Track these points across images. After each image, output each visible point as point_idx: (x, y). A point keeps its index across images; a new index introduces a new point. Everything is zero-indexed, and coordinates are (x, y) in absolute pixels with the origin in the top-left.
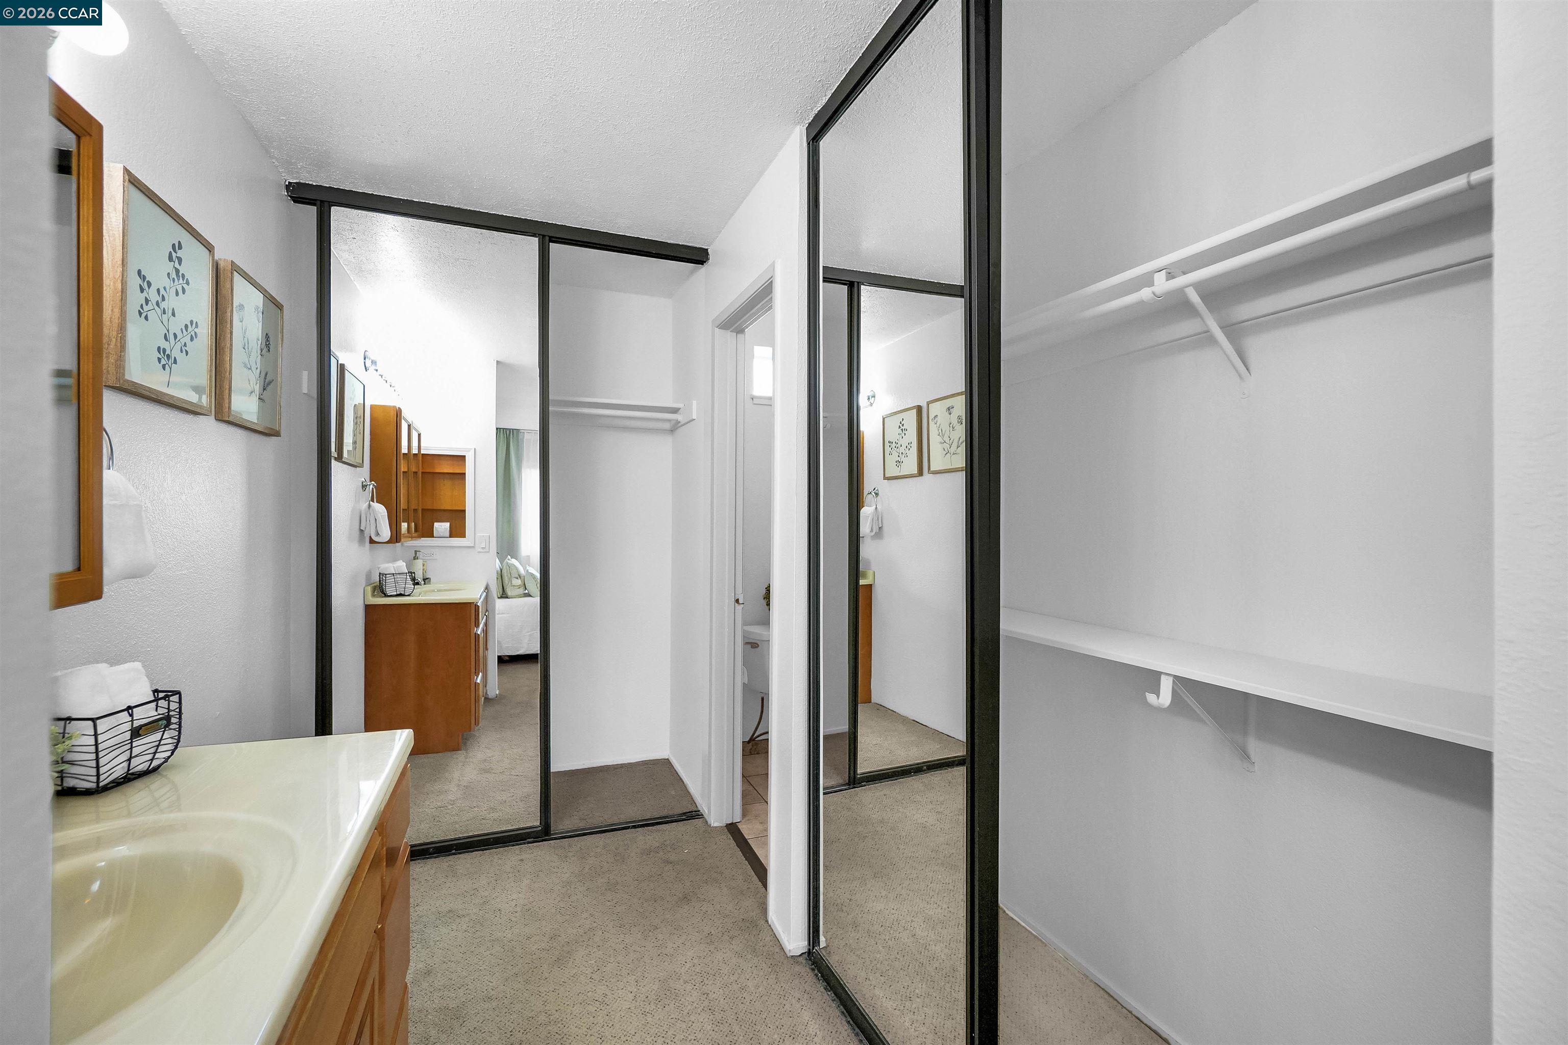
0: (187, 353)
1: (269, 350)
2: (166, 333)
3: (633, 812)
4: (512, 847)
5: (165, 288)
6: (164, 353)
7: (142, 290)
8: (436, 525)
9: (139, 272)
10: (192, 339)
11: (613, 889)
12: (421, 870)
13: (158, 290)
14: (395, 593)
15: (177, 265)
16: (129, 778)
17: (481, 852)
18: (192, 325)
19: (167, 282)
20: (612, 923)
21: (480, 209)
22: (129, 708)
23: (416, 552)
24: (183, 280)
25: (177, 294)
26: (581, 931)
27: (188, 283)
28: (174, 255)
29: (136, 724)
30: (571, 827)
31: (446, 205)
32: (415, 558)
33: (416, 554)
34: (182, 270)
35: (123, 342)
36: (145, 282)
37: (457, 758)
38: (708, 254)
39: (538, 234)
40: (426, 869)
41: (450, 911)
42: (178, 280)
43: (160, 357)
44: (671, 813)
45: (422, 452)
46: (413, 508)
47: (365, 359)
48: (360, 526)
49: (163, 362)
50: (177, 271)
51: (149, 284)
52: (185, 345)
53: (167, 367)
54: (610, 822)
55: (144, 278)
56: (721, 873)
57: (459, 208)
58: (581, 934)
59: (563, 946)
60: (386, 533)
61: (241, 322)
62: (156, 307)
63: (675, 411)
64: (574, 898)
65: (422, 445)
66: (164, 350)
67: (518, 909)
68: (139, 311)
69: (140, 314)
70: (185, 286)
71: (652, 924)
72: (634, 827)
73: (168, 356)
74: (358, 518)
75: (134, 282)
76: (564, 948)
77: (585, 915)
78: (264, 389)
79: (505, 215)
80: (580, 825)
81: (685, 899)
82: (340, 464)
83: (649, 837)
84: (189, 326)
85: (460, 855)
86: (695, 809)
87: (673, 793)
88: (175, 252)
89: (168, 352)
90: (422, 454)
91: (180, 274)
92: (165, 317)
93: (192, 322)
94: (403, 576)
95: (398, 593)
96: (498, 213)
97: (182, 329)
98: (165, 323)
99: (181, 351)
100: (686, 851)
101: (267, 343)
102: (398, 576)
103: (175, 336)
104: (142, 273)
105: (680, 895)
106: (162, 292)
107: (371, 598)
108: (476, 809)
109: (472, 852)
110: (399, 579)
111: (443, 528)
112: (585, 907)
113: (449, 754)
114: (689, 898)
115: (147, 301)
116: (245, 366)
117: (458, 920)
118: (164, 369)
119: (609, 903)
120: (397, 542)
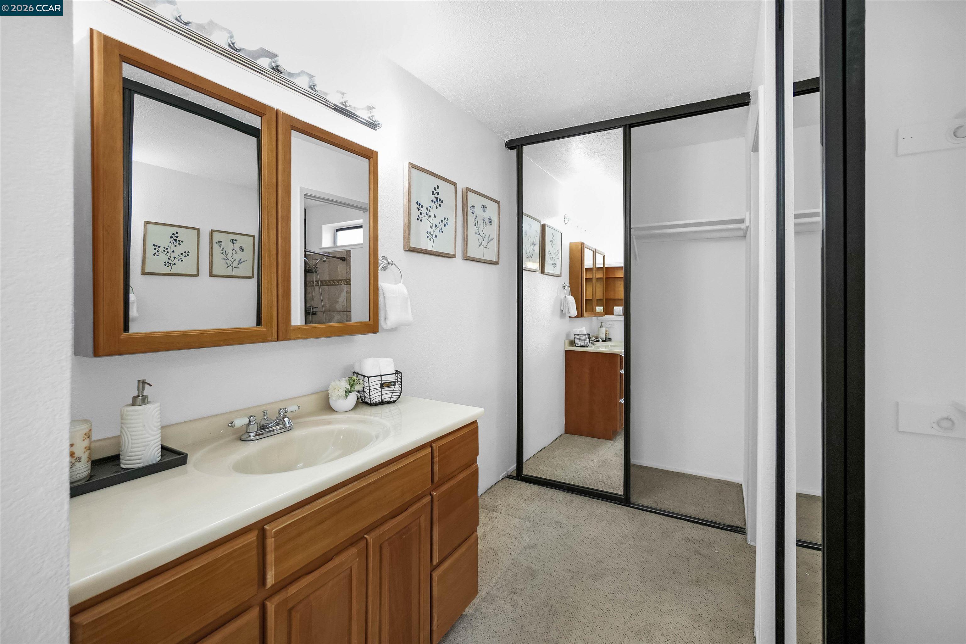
0: (442, 232)
1: (491, 224)
2: (431, 226)
3: (692, 510)
4: (606, 502)
5: (430, 207)
6: (430, 234)
7: (419, 209)
8: (615, 308)
9: (417, 203)
10: (445, 225)
11: (650, 552)
12: (557, 495)
13: (427, 208)
14: (580, 345)
15: (436, 196)
16: (383, 403)
17: (589, 498)
18: (445, 220)
19: (431, 204)
20: (637, 572)
21: (589, 122)
22: (381, 376)
23: (601, 323)
24: (440, 201)
25: (437, 207)
26: (617, 566)
27: (442, 202)
28: (435, 192)
29: (383, 382)
30: (646, 504)
31: (572, 126)
32: (601, 326)
33: (601, 324)
34: (439, 197)
35: (409, 232)
36: (420, 206)
37: (607, 444)
38: (749, 95)
39: (622, 125)
40: (560, 496)
41: (558, 522)
42: (437, 202)
43: (428, 235)
44: (721, 522)
45: (606, 266)
46: (596, 298)
47: (564, 219)
48: (561, 308)
49: (430, 237)
50: (437, 198)
51: (422, 207)
52: (441, 229)
53: (432, 239)
54: (673, 511)
55: (420, 204)
56: (736, 580)
57: (579, 126)
58: (615, 568)
59: (602, 569)
60: (574, 312)
61: (473, 213)
62: (426, 215)
63: (742, 221)
64: (624, 546)
65: (606, 262)
66: (430, 233)
67: (590, 537)
68: (417, 218)
69: (418, 219)
70: (441, 204)
71: (662, 586)
72: (688, 521)
73: (432, 235)
74: (560, 304)
75: (414, 206)
76: (602, 571)
77: (625, 559)
78: (488, 243)
79: (602, 121)
80: (652, 505)
81: (697, 582)
82: (544, 275)
83: (694, 531)
84: (444, 220)
85: (578, 496)
86: (743, 527)
87: (730, 509)
88: (436, 190)
89: (432, 233)
90: (606, 267)
91: (438, 199)
92: (430, 219)
93: (445, 219)
94: (583, 336)
95: (581, 345)
96: (598, 121)
97: (439, 222)
98: (431, 221)
99: (439, 232)
100: (716, 552)
101: (490, 221)
102: (581, 336)
103: (436, 226)
104: (419, 203)
105: (694, 579)
106: (429, 208)
107: (567, 346)
108: (600, 475)
109: (585, 496)
110: (582, 337)
111: (618, 309)
112: (627, 554)
113: (604, 441)
114: (699, 583)
115: (421, 214)
116: (476, 233)
117: (559, 528)
118: (430, 240)
119: (642, 559)
120: (582, 317)
